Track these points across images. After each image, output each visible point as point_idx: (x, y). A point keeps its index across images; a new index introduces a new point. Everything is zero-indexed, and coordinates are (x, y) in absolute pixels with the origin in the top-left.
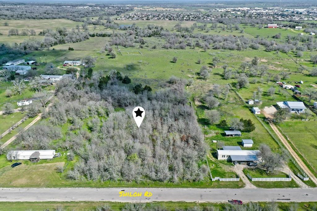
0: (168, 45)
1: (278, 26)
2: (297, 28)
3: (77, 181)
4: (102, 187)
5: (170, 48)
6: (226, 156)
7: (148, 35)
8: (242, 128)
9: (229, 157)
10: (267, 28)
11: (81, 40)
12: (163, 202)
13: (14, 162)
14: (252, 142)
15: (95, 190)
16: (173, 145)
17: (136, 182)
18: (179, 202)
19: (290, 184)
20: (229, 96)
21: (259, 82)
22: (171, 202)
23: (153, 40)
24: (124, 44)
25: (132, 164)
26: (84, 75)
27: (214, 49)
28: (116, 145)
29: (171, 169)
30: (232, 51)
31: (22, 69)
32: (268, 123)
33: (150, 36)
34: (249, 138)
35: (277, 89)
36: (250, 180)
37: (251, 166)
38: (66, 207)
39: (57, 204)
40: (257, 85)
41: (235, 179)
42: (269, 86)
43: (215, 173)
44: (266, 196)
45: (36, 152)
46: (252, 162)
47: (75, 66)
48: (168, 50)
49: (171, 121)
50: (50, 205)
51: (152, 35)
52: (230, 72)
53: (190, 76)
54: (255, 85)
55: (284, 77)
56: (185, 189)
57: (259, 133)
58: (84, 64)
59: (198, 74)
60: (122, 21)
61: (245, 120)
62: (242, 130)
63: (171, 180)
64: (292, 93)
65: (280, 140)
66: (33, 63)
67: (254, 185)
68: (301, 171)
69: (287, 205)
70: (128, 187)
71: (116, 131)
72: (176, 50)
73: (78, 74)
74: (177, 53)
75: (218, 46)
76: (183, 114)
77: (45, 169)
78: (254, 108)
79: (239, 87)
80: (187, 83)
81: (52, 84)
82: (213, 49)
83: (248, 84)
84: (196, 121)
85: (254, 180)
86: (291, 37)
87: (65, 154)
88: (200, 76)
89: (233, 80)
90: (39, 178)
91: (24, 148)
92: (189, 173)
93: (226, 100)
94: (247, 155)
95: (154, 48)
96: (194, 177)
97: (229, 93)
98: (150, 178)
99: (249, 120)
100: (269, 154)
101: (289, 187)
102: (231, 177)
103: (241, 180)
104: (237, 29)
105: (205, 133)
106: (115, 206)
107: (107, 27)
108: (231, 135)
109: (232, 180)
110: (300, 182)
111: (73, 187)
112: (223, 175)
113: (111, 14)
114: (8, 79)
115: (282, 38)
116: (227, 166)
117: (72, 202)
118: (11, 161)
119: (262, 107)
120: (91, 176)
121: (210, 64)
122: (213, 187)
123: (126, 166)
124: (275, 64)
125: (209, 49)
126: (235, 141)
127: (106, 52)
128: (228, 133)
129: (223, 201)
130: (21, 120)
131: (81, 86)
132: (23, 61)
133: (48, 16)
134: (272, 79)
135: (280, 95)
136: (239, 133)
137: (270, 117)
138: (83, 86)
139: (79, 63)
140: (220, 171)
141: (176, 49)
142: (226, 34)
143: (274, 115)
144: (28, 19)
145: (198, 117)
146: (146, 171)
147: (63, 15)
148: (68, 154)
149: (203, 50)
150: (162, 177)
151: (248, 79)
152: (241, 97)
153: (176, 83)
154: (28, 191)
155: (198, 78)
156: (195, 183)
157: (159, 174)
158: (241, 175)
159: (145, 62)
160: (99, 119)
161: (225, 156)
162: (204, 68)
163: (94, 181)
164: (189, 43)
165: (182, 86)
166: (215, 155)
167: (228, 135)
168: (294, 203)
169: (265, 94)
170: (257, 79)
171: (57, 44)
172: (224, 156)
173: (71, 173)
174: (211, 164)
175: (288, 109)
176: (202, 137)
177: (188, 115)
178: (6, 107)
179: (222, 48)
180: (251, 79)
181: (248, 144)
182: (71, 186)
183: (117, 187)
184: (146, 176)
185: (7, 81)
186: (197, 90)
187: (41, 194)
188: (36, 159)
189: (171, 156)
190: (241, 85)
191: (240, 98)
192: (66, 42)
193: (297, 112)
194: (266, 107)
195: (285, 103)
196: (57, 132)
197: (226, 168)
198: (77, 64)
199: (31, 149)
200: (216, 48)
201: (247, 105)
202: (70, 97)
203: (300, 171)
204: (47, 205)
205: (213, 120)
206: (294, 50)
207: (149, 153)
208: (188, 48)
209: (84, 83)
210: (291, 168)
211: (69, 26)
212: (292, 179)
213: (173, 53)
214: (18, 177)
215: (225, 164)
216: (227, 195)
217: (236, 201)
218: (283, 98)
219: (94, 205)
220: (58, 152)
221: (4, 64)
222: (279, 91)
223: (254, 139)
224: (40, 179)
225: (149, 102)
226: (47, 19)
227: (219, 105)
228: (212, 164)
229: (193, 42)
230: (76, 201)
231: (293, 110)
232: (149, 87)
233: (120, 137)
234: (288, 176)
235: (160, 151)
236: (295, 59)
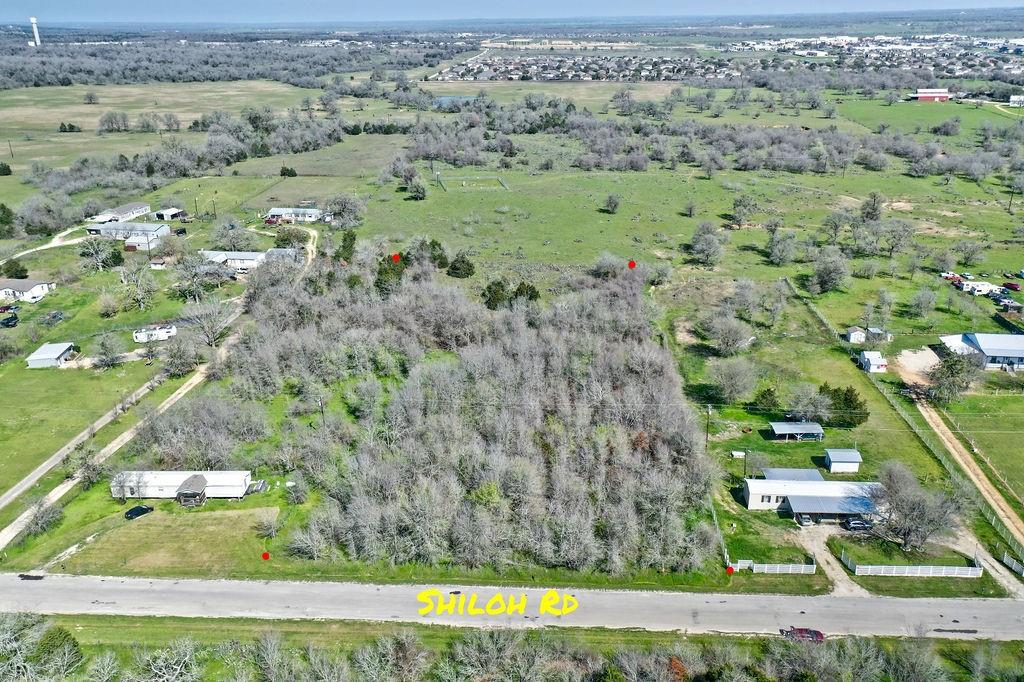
0: (592, 158)
1: (951, 96)
2: (1014, 102)
3: (316, 562)
4: (394, 580)
5: (598, 166)
6: (773, 499)
7: (528, 126)
8: (826, 415)
9: (783, 502)
10: (913, 102)
11: (318, 145)
12: (578, 629)
13: (131, 505)
14: (856, 455)
15: (370, 588)
16: (609, 462)
17: (495, 569)
18: (626, 631)
19: (976, 587)
20: (785, 317)
21: (883, 274)
22: (602, 630)
23: (541, 143)
24: (452, 155)
25: (483, 515)
26: (330, 252)
27: (740, 170)
28: (433, 459)
29: (602, 533)
30: (797, 177)
31: (145, 233)
32: (912, 402)
33: (532, 131)
34: (850, 446)
35: (942, 296)
36: (851, 572)
37: (855, 529)
38: (287, 634)
39: (260, 624)
40: (877, 283)
41: (803, 569)
42: (917, 286)
43: (739, 548)
44: (901, 619)
45: (196, 476)
46: (858, 516)
47: (300, 223)
48: (590, 174)
49: (601, 391)
50: (243, 628)
51: (540, 127)
52: (788, 241)
53: (659, 253)
54: (869, 282)
55: (967, 259)
56: (645, 594)
57: (881, 429)
58: (328, 219)
59: (687, 248)
60: (445, 83)
61: (836, 391)
62: (825, 419)
63: (603, 566)
64: (993, 309)
65: (947, 453)
66: (173, 216)
67: (862, 586)
68: (1015, 548)
69: (966, 647)
70: (470, 583)
71: (432, 419)
72: (617, 173)
73: (311, 247)
74: (619, 182)
75: (751, 160)
76: (639, 369)
77: (221, 527)
78: (868, 355)
79: (818, 288)
80: (652, 277)
81: (235, 279)
82: (736, 169)
83: (847, 280)
84: (679, 391)
85: (862, 570)
86: (995, 129)
87: (278, 483)
88: (694, 254)
89: (799, 267)
90: (207, 551)
91: (160, 464)
92: (658, 546)
93: (776, 328)
94: (844, 495)
95: (547, 167)
96: (673, 558)
97: (784, 307)
98: (537, 559)
99: (850, 391)
100: (911, 492)
101: (976, 594)
102: (790, 561)
103: (820, 572)
104: (813, 107)
105: (710, 427)
106: (432, 637)
107: (398, 104)
108: (792, 436)
109: (791, 569)
110: (1009, 582)
111: (308, 579)
112: (764, 555)
113: (410, 64)
114: (103, 262)
115: (964, 133)
116: (778, 530)
117: (304, 621)
118: (122, 501)
119: (893, 351)
120: (359, 549)
121: (725, 216)
122: (734, 590)
123: (463, 521)
124: (939, 216)
125: (721, 169)
126: (804, 455)
127: (397, 182)
128: (780, 428)
129: (763, 632)
130: (148, 384)
131: (322, 283)
132: (147, 210)
133: (216, 72)
134: (927, 263)
135: (953, 313)
136: (817, 429)
137: (921, 382)
138: (329, 285)
139: (314, 214)
140: (754, 542)
141: (617, 169)
142: (778, 124)
143: (932, 376)
144: (156, 82)
145: (687, 381)
146: (525, 536)
147: (260, 68)
148: (289, 484)
149: (703, 174)
150: (573, 554)
151: (848, 265)
152: (825, 321)
153: (614, 276)
154: (177, 587)
155: (687, 262)
156: (677, 576)
157: (564, 546)
158: (823, 555)
159: (518, 211)
160: (379, 383)
161: (769, 498)
162: (707, 230)
163: (368, 562)
164: (657, 152)
165: (635, 284)
166: (740, 496)
167: (782, 437)
168: (988, 642)
169: (905, 312)
170: (877, 264)
171: (245, 157)
172: (767, 498)
173: (299, 538)
174: (727, 522)
175: (977, 360)
176: (699, 439)
177: (655, 372)
178: (103, 345)
179: (766, 167)
180: (860, 264)
181: (846, 462)
182: (299, 576)
183: (436, 583)
184: (527, 553)
185: (101, 269)
186: (682, 297)
187: (212, 595)
188: (194, 496)
189: (601, 496)
190: (827, 282)
191: (822, 323)
192: (273, 150)
193: (1008, 367)
194: (905, 352)
195: (967, 339)
196: (255, 419)
197: (775, 536)
198: (307, 219)
199: (181, 468)
200: (744, 168)
201: (843, 343)
202: (290, 316)
203: (1010, 548)
204: (232, 627)
205: (734, 389)
206: (1005, 172)
207: (536, 485)
208: (653, 167)
209: (331, 276)
210: (982, 538)
211: (279, 100)
212: (986, 573)
213: (607, 182)
214: (146, 546)
215: (772, 524)
216: (776, 615)
217: (801, 631)
218: (964, 323)
219: (369, 631)
220: (260, 477)
221: (89, 219)
222: (950, 302)
223: (867, 447)
224: (210, 554)
225: (533, 331)
226: (213, 80)
227: (753, 345)
228: (731, 522)
229: (670, 147)
230: (318, 618)
231: (994, 360)
232: (532, 289)
233: (445, 436)
234: (971, 563)
235: (567, 479)
236: (1005, 200)
